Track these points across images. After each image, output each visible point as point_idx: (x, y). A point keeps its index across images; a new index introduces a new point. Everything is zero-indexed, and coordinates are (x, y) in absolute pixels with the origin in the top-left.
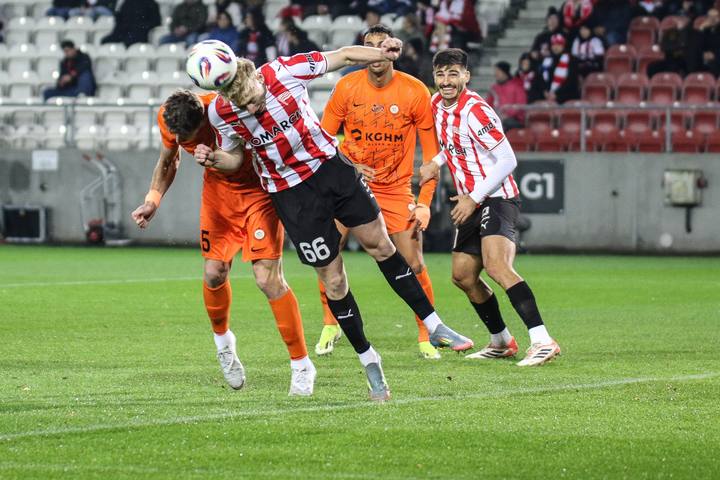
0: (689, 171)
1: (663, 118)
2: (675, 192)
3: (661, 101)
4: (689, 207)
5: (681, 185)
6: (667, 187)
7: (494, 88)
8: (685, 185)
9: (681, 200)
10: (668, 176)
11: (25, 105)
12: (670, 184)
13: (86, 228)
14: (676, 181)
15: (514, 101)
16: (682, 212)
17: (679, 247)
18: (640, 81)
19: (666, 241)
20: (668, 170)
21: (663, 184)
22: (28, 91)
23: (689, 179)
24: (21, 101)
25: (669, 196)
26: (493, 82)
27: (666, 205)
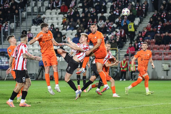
0: (167, 64)
1: (162, 54)
2: (164, 68)
3: (161, 50)
4: (167, 71)
5: (166, 67)
6: (163, 67)
7: (128, 48)
8: (166, 66)
9: (166, 69)
10: (163, 65)
11: (37, 53)
12: (163, 66)
13: (50, 77)
14: (164, 66)
15: (133, 51)
16: (166, 72)
17: (165, 78)
18: (157, 46)
19: (163, 77)
20: (163, 64)
21: (162, 66)
22: (38, 50)
23: (167, 65)
24: (36, 52)
25: (163, 69)
26: (128, 47)
27: (163, 70)
